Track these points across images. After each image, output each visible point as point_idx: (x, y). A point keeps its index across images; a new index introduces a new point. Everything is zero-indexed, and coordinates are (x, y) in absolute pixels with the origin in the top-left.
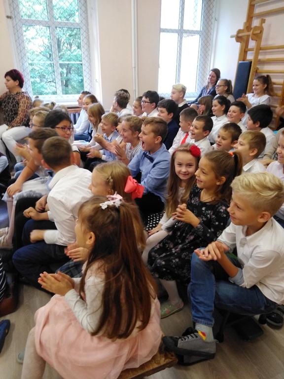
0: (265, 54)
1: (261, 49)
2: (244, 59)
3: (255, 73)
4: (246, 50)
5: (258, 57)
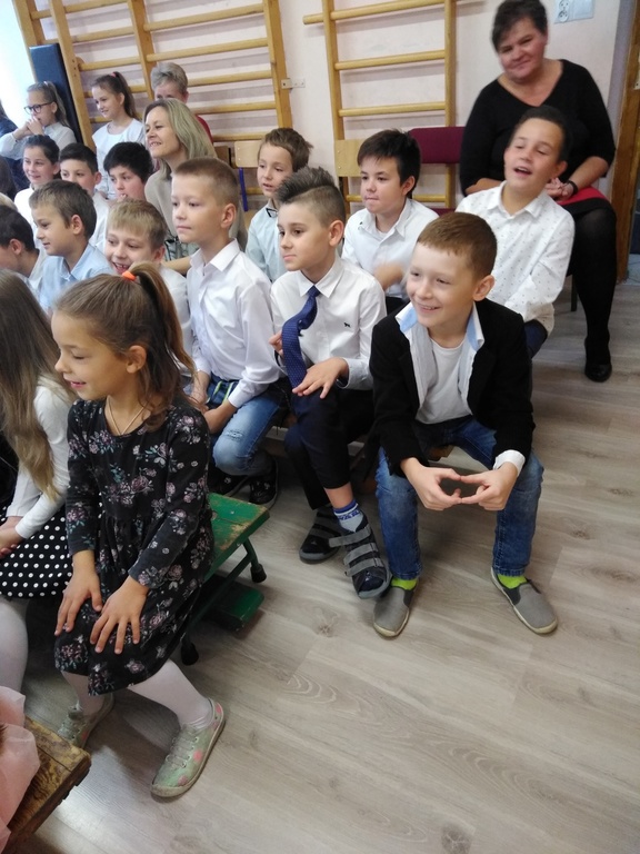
0: (82, 22)
1: (66, 10)
2: (40, 39)
3: (77, 72)
4: (34, 16)
5: (68, 32)
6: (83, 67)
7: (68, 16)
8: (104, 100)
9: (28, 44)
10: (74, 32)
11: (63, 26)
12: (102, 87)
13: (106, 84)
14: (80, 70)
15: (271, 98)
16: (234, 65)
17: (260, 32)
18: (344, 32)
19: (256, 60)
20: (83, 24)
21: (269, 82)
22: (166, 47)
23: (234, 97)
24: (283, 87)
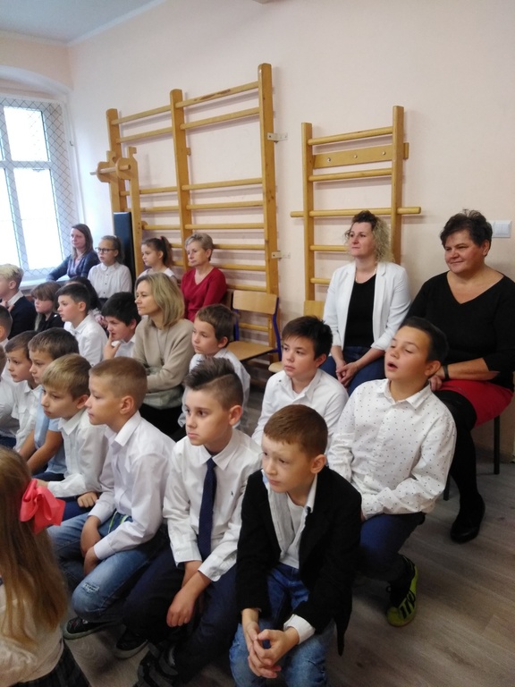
0: (152, 199)
1: (140, 192)
2: (123, 207)
3: (141, 230)
4: (122, 193)
5: (139, 204)
6: (146, 227)
7: (141, 196)
8: (148, 253)
9: (114, 209)
10: (144, 205)
11: (136, 201)
12: (149, 246)
13: (152, 244)
14: (143, 228)
15: (262, 263)
16: (243, 238)
17: (259, 218)
18: (320, 224)
19: (256, 236)
20: (152, 201)
21: (263, 252)
22: (201, 221)
23: (242, 258)
24: (273, 257)
